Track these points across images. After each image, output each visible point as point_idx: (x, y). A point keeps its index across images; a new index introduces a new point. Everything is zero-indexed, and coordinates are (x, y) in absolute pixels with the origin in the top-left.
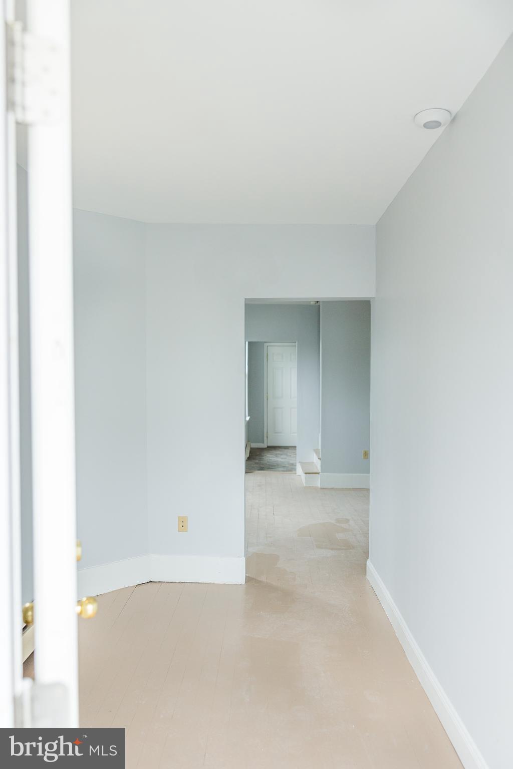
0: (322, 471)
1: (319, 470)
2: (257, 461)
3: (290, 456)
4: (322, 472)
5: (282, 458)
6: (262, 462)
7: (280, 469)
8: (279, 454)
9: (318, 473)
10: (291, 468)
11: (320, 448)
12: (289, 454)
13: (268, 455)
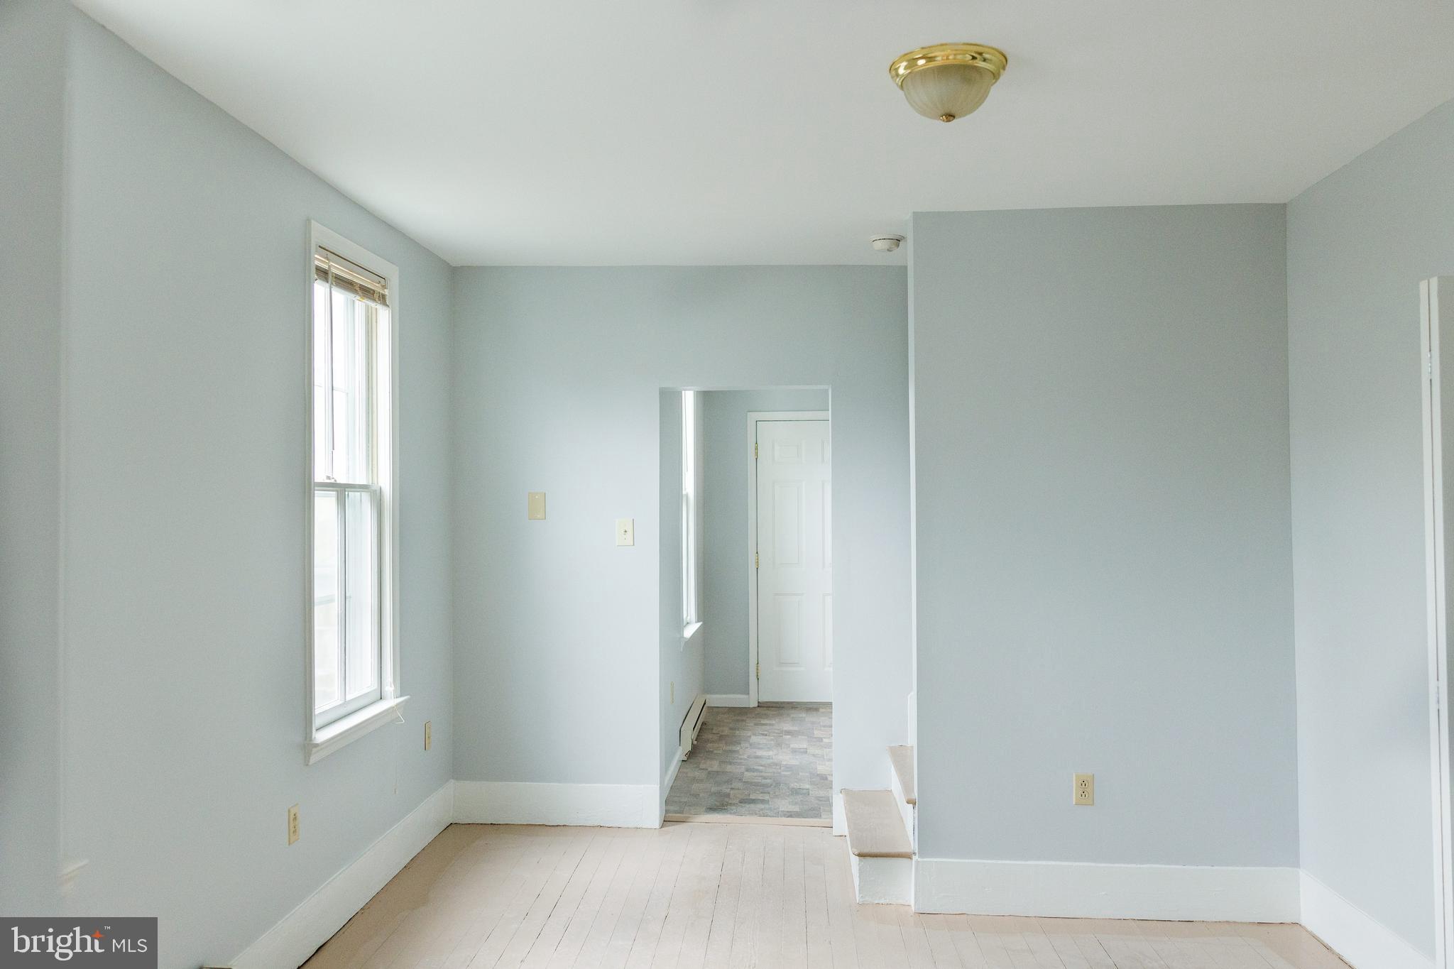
0: (924, 849)
1: (912, 844)
2: (714, 766)
3: (820, 740)
4: (922, 854)
5: (794, 751)
6: (729, 768)
7: (785, 805)
8: (788, 733)
9: (908, 856)
10: (816, 809)
11: (912, 740)
12: (817, 733)
13: (754, 739)
